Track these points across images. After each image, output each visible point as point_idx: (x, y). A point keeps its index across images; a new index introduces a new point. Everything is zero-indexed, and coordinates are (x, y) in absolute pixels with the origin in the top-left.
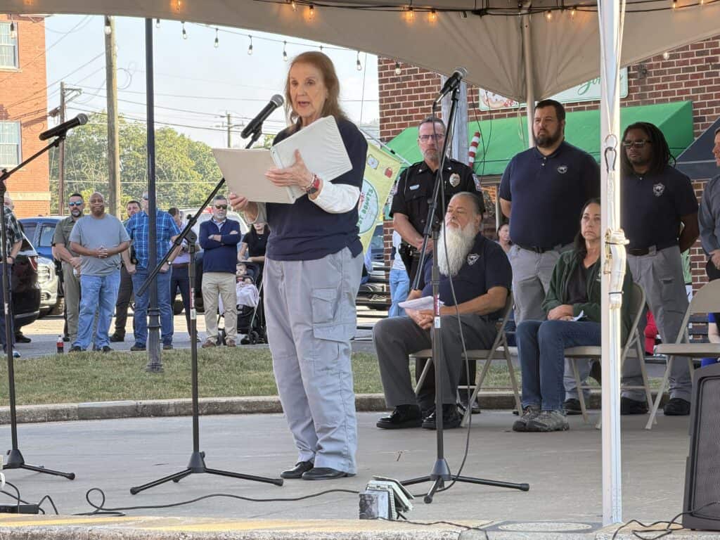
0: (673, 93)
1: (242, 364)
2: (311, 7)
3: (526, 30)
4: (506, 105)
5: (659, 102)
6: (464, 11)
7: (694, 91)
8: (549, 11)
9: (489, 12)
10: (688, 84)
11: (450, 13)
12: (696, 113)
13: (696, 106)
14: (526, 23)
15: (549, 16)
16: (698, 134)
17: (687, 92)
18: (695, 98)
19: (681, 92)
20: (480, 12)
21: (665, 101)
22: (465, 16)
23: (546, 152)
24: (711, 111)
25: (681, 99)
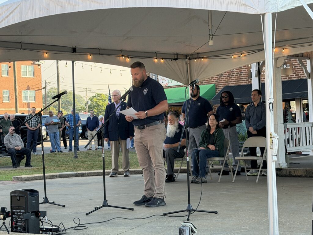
0: (210, 82)
1: (99, 155)
2: (128, 58)
3: (188, 64)
4: (166, 85)
5: (206, 84)
6: (171, 59)
7: (216, 81)
8: (195, 59)
9: (178, 59)
10: (214, 80)
11: (167, 60)
12: (216, 87)
13: (216, 85)
14: (188, 62)
15: (195, 60)
16: (217, 93)
17: (214, 81)
18: (216, 83)
19: (212, 82)
20: (176, 59)
21: (208, 84)
22: (171, 60)
23: (194, 99)
24: (220, 87)
25: (212, 83)
